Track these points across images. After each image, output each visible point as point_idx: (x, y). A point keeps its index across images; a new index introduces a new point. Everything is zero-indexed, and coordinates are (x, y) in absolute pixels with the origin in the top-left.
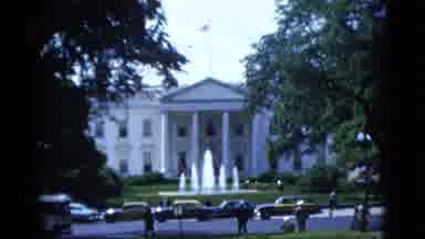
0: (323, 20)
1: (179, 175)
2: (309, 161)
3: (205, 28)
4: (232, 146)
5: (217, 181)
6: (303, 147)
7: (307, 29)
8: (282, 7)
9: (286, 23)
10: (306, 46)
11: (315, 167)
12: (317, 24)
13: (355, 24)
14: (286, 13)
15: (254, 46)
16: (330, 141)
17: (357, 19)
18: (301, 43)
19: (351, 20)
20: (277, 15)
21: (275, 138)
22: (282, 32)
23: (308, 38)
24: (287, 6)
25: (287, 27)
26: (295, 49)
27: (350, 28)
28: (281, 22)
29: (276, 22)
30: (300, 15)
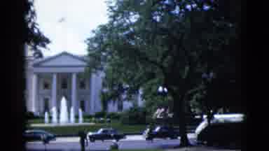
0: (138, 16)
1: (44, 113)
2: (127, 105)
4: (79, 95)
5: (69, 117)
6: (124, 96)
7: (128, 21)
8: (111, 8)
9: (114, 17)
10: (127, 32)
11: (131, 109)
12: (134, 18)
13: (158, 19)
14: (114, 11)
15: (93, 31)
16: (141, 92)
17: (160, 15)
18: (123, 30)
19: (156, 15)
20: (108, 12)
21: (105, 90)
22: (111, 23)
23: (128, 28)
24: (115, 7)
25: (115, 20)
26: (120, 34)
27: (155, 21)
28: (111, 17)
29: (108, 16)
30: (123, 13)
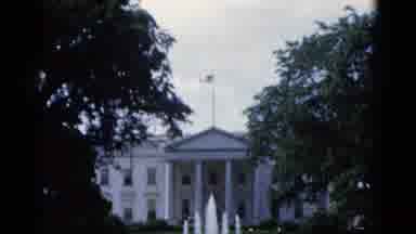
0: (324, 72)
1: (183, 223)
2: (309, 209)
3: (210, 78)
4: (234, 195)
5: (220, 228)
6: (303, 196)
7: (309, 80)
8: (284, 60)
9: (288, 75)
10: (307, 98)
11: (315, 214)
12: (319, 76)
13: (356, 76)
14: (288, 65)
15: (257, 97)
16: (330, 188)
17: (358, 70)
18: (304, 94)
19: (351, 72)
20: (279, 67)
21: (276, 187)
22: (284, 84)
23: (310, 88)
24: (290, 58)
25: (289, 79)
26: (297, 101)
27: (351, 79)
28: (284, 74)
29: (279, 73)
30: (301, 68)
